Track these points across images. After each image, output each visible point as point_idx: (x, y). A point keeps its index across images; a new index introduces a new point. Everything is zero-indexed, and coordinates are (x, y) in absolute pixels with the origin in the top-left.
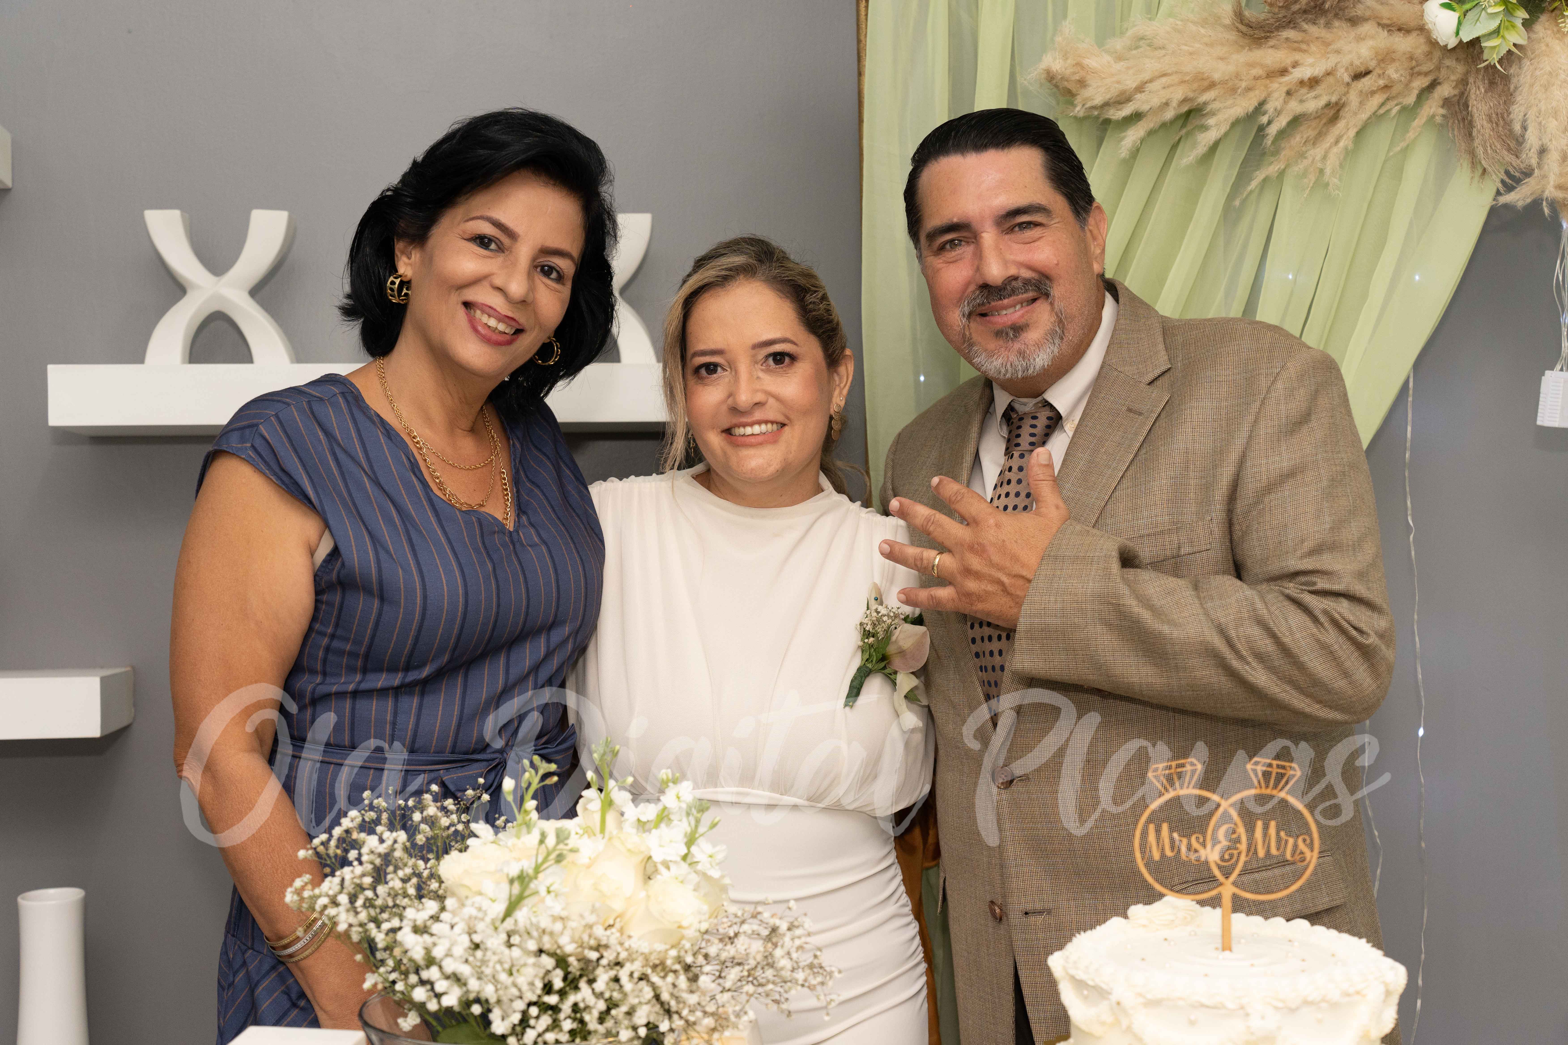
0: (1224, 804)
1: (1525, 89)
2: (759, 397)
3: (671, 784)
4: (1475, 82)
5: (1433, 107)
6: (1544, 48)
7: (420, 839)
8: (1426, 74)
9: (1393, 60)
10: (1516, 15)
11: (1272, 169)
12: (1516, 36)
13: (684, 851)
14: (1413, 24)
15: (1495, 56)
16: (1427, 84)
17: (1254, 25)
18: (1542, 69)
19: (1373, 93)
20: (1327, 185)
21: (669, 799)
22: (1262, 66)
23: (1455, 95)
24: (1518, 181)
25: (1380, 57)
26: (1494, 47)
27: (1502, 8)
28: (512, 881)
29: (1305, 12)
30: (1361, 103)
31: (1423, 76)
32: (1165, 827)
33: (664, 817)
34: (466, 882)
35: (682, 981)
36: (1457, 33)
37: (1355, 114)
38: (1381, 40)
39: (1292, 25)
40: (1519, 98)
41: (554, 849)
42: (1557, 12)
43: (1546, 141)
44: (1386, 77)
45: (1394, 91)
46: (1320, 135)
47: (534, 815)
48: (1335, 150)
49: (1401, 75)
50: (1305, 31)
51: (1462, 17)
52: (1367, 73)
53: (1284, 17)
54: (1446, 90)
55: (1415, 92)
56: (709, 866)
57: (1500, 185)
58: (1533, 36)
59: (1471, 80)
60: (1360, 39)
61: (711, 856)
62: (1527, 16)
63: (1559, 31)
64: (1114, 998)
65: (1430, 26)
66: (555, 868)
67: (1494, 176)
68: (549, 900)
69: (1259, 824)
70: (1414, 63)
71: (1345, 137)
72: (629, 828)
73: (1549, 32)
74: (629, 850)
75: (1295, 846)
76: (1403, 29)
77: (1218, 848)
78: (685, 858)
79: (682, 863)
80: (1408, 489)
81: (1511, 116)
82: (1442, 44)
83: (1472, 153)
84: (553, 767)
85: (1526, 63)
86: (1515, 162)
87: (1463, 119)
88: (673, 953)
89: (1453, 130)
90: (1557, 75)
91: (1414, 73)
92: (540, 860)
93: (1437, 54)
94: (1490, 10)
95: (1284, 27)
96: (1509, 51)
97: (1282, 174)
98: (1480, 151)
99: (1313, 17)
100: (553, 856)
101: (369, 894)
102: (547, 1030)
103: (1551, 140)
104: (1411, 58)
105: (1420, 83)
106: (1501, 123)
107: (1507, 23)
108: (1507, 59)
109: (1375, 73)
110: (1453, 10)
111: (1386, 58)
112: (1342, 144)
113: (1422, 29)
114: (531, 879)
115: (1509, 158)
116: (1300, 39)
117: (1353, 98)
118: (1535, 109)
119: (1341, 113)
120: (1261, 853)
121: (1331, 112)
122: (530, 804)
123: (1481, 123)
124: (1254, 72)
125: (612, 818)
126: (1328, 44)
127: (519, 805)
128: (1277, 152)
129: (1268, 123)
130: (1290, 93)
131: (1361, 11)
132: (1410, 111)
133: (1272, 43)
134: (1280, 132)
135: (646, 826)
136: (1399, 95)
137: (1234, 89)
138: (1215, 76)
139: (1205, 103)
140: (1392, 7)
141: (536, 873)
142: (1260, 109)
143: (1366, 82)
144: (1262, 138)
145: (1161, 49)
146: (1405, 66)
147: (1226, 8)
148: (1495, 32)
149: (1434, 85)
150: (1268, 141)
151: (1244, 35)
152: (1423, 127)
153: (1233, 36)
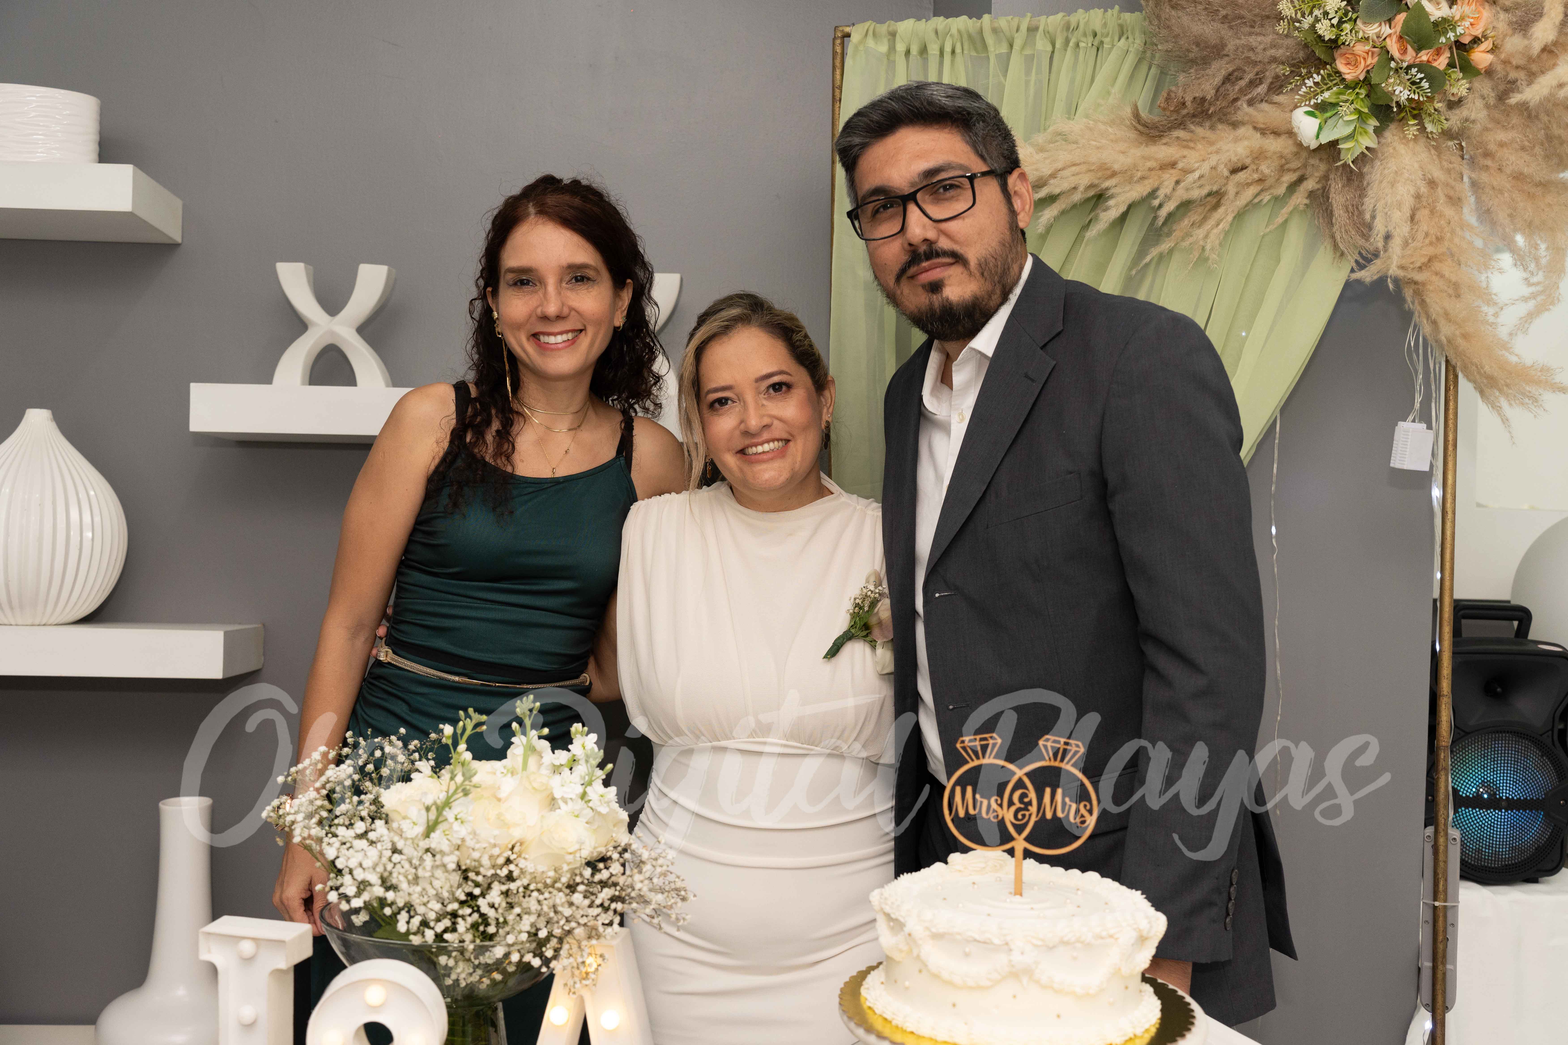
1: (1375, 186)
2: (766, 421)
3: (578, 736)
4: (1334, 179)
5: (1299, 198)
6: (1391, 151)
7: (384, 773)
8: (1295, 171)
9: (1266, 158)
10: (1368, 123)
11: (1164, 247)
12: (1368, 141)
13: (580, 789)
14: (1283, 128)
15: (1349, 156)
16: (1295, 179)
17: (1150, 126)
18: (1389, 169)
19: (1249, 185)
20: (1207, 259)
21: (577, 747)
22: (1156, 160)
23: (1318, 189)
24: (1369, 261)
25: (1255, 155)
26: (1349, 149)
27: (1356, 117)
28: (428, 809)
29: (1194, 116)
30: (1237, 193)
31: (1291, 172)
32: (969, 789)
33: (571, 763)
34: (400, 807)
36: (1318, 137)
37: (1232, 201)
38: (1256, 141)
39: (1182, 127)
40: (1370, 193)
41: (462, 784)
42: (1404, 121)
43: (1390, 228)
44: (1259, 172)
45: (1267, 183)
46: (1205, 219)
48: (1215, 231)
49: (1272, 171)
50: (1192, 132)
51: (1323, 123)
52: (1244, 168)
53: (1176, 120)
54: (1310, 184)
55: (1285, 185)
56: (598, 803)
57: (1354, 264)
58: (1383, 141)
59: (1332, 176)
60: (1236, 140)
61: (602, 796)
62: (1378, 124)
63: (1405, 137)
65: (1296, 130)
66: (463, 800)
67: (1349, 257)
68: (456, 826)
69: (1048, 791)
70: (1283, 161)
71: (1224, 221)
72: (545, 771)
73: (1396, 138)
74: (534, 788)
76: (1276, 133)
77: (1013, 809)
78: (583, 796)
79: (580, 800)
80: (1273, 516)
81: (1364, 207)
82: (1305, 145)
83: (1333, 237)
85: (1377, 163)
86: (1367, 245)
87: (1327, 209)
88: (552, 874)
89: (1319, 218)
90: (1402, 174)
91: (1282, 169)
92: (451, 792)
93: (1304, 154)
94: (1346, 118)
95: (1175, 128)
96: (1362, 153)
97: (1171, 251)
98: (1338, 236)
99: (1201, 120)
100: (460, 790)
102: (446, 931)
103: (1395, 228)
104: (1281, 157)
105: (1289, 178)
106: (1356, 213)
107: (1360, 130)
108: (1362, 160)
109: (1250, 169)
110: (1316, 117)
111: (1259, 156)
112: (1221, 226)
113: (1291, 133)
114: (443, 808)
115: (1361, 242)
116: (1188, 138)
117: (1231, 189)
118: (1382, 202)
119: (1222, 201)
121: (1213, 200)
122: (462, 747)
123: (1339, 212)
124: (1149, 164)
125: (532, 761)
126: (1212, 143)
127: (455, 747)
128: (1169, 234)
129: (1160, 206)
130: (1177, 182)
131: (1239, 116)
132: (1279, 201)
133: (1164, 141)
134: (1170, 215)
135: (556, 769)
136: (1270, 187)
137: (1131, 177)
138: (1116, 167)
139: (1107, 189)
140: (1266, 113)
141: (447, 804)
142: (1153, 194)
143: (1242, 176)
144: (1155, 218)
145: (1076, 142)
146: (1276, 163)
147: (1128, 111)
148: (1351, 137)
149: (1301, 180)
150: (1160, 221)
151: (1141, 133)
152: (1291, 213)
153: (1133, 135)
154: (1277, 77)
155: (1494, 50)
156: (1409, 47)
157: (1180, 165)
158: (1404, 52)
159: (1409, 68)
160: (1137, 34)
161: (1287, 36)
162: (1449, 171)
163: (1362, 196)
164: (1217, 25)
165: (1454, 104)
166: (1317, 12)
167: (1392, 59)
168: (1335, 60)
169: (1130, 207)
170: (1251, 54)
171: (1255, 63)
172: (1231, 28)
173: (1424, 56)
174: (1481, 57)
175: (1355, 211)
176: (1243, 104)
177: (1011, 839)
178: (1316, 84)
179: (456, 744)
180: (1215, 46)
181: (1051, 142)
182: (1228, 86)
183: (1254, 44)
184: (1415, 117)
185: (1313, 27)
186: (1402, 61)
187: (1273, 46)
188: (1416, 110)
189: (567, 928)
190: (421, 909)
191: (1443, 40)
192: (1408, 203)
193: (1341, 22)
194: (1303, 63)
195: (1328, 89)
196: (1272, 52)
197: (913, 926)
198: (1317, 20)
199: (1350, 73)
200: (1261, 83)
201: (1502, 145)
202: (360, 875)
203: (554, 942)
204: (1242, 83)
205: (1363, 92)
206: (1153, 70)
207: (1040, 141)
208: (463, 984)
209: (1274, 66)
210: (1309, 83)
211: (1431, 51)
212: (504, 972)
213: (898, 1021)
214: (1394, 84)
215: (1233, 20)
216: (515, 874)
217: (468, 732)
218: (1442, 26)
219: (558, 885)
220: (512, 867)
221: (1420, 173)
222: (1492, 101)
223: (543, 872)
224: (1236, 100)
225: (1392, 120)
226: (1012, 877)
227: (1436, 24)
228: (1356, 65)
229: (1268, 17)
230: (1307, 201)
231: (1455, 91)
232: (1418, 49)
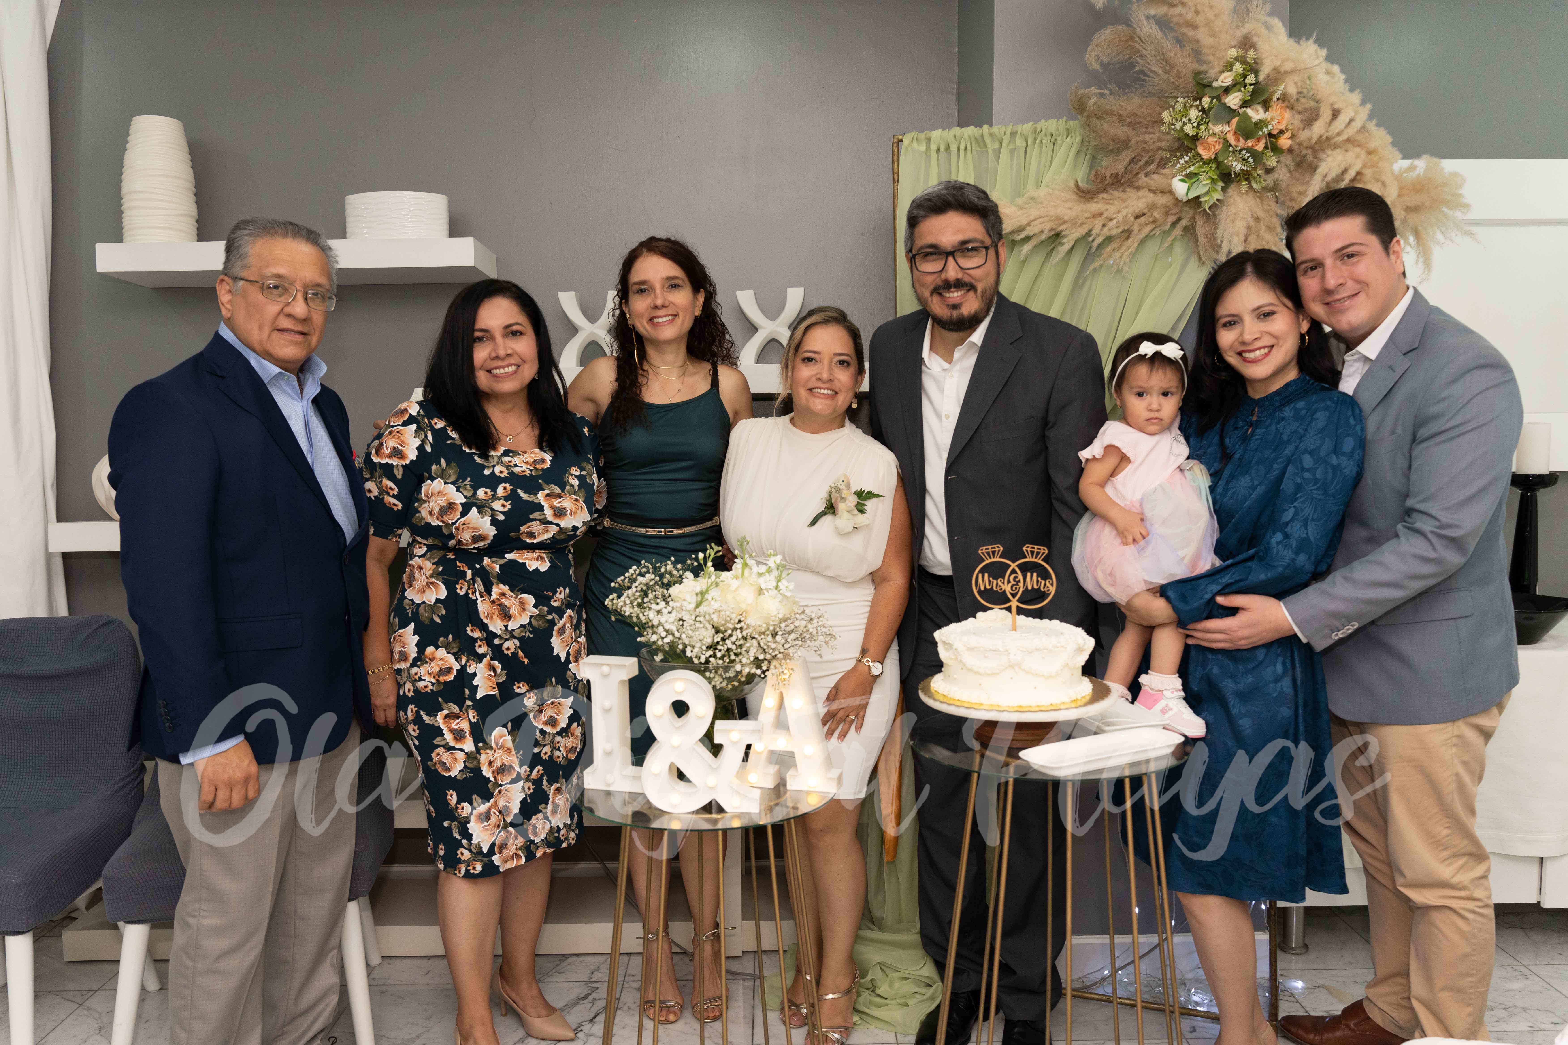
0: (1013, 566)
1: (1223, 222)
2: (831, 377)
5: (1178, 231)
6: (1232, 201)
7: (665, 581)
8: (1175, 215)
9: (1157, 208)
10: (1217, 184)
11: (1097, 264)
12: (1217, 195)
13: (775, 584)
14: (1167, 189)
15: (1207, 205)
16: (1175, 219)
17: (1085, 192)
18: (1230, 212)
19: (1147, 225)
20: (1122, 270)
21: (771, 563)
22: (1090, 212)
23: (1189, 226)
25: (1150, 207)
26: (1206, 201)
27: (1210, 181)
28: (697, 594)
29: (1112, 184)
30: (1139, 230)
31: (1172, 216)
32: (986, 575)
33: (769, 571)
34: (680, 596)
35: (770, 638)
36: (1187, 194)
37: (1137, 235)
38: (1150, 198)
39: (1105, 192)
40: (1221, 227)
41: (715, 581)
42: (1240, 182)
44: (1153, 217)
45: (1158, 223)
46: (1120, 247)
47: (712, 569)
48: (1127, 253)
49: (1160, 216)
50: (1111, 194)
51: (1190, 186)
52: (1144, 214)
53: (1101, 187)
54: (1184, 222)
55: (1169, 224)
56: (785, 591)
58: (1227, 195)
59: (1197, 218)
60: (1138, 199)
62: (1223, 185)
63: (1240, 192)
64: (954, 647)
65: (1174, 190)
66: (715, 589)
68: (713, 602)
69: (1029, 574)
70: (1167, 209)
71: (1132, 248)
72: (754, 576)
73: (1235, 193)
75: (1045, 584)
76: (1163, 192)
77: (1010, 585)
78: (776, 588)
79: (775, 590)
81: (1216, 235)
82: (1181, 199)
83: (1198, 252)
84: (720, 548)
85: (1224, 208)
87: (1194, 237)
88: (765, 625)
89: (1190, 243)
90: (1239, 214)
91: (1166, 214)
92: (709, 585)
93: (1181, 204)
94: (1204, 182)
95: (1101, 193)
96: (1215, 203)
97: (1101, 266)
98: (1201, 253)
99: (1116, 187)
100: (714, 583)
101: (640, 601)
102: (710, 656)
104: (1166, 207)
105: (1172, 219)
107: (1213, 189)
108: (1215, 207)
109: (1147, 215)
110: (1186, 182)
111: (1152, 207)
112: (1130, 250)
113: (1171, 192)
114: (703, 595)
115: (1215, 256)
116: (1109, 198)
117: (1136, 228)
118: (1227, 232)
119: (1131, 235)
120: (1030, 588)
121: (1126, 235)
122: (710, 564)
123: (1202, 239)
124: (1086, 215)
125: (747, 571)
126: (1124, 201)
127: (705, 565)
128: (1100, 255)
129: (1093, 240)
130: (1104, 225)
131: (1140, 183)
132: (1166, 233)
133: (1095, 200)
134: (1099, 245)
135: (760, 575)
136: (1160, 225)
137: (1075, 224)
138: (1066, 218)
139: (1062, 231)
140: (1157, 180)
141: (707, 591)
142: (1089, 233)
143: (1142, 219)
144: (1091, 248)
145: (1041, 203)
146: (1164, 210)
147: (1071, 184)
148: (1207, 193)
149: (1179, 219)
150: (1093, 250)
151: (1081, 196)
152: (1174, 240)
153: (1075, 197)
154: (1162, 159)
155: (1293, 137)
156: (1241, 138)
157: (1105, 215)
158: (1238, 141)
159: (1241, 150)
160: (1078, 134)
161: (1168, 133)
162: (1268, 211)
163: (1216, 229)
164: (1125, 129)
165: (1269, 171)
166: (1184, 119)
167: (1231, 145)
168: (1196, 147)
169: (1076, 241)
170: (1145, 146)
171: (1148, 151)
172: (1134, 129)
173: (1250, 143)
174: (1284, 142)
175: (1212, 238)
176: (1142, 176)
177: (1009, 601)
178: (1186, 162)
179: (705, 563)
180: (1124, 141)
181: (1027, 203)
182: (1133, 165)
183: (1147, 139)
184: (1246, 179)
185: (1182, 129)
186: (1236, 146)
187: (1159, 140)
188: (1246, 176)
189: (773, 654)
190: (698, 645)
191: (1260, 133)
192: (1243, 231)
193: (1199, 125)
194: (1178, 149)
195: (1193, 165)
196: (1159, 144)
197: (958, 645)
198: (1184, 124)
199: (1205, 154)
200: (1152, 163)
201: (1300, 193)
202: (667, 627)
203: (766, 663)
204: (1141, 163)
205: (1214, 166)
206: (1088, 156)
207: (1020, 203)
208: (718, 688)
209: (1160, 152)
210: (1182, 161)
211: (1254, 140)
212: (739, 681)
213: (951, 695)
214: (1232, 161)
215: (1135, 124)
216: (745, 627)
217: (712, 556)
218: (1260, 124)
219: (768, 632)
220: (742, 624)
221: (1250, 213)
222: (1292, 168)
223: (760, 626)
224: (1137, 173)
225: (1232, 182)
226: (1011, 623)
227: (1256, 124)
228: (1209, 150)
229: (1156, 122)
230: (1182, 233)
231: (1268, 163)
232: (1246, 139)
